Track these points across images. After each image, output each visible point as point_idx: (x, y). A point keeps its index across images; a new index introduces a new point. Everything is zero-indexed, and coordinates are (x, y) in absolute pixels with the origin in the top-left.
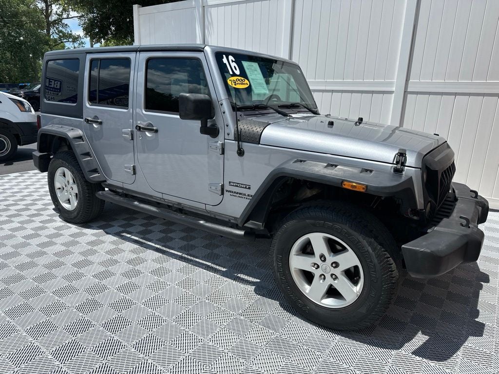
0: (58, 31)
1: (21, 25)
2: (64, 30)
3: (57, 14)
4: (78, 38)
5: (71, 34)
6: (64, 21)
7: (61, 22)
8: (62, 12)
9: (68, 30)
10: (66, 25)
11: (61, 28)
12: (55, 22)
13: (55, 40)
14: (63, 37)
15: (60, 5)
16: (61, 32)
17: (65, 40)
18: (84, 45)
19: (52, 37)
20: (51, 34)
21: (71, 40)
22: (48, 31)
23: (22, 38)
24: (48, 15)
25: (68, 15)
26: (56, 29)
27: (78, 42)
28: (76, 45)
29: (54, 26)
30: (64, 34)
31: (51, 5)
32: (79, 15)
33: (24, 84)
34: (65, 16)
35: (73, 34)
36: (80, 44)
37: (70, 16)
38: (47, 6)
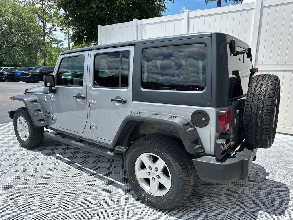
0: (50, 38)
1: (30, 35)
2: (53, 37)
3: (49, 28)
4: (60, 41)
5: (56, 39)
6: (53, 32)
7: (51, 32)
8: (52, 27)
9: (55, 37)
10: (54, 34)
11: (51, 36)
12: (47, 33)
13: (48, 43)
14: (52, 41)
15: (51, 23)
16: (51, 38)
17: (53, 43)
18: (63, 45)
19: (46, 41)
20: (46, 39)
21: (56, 42)
22: (44, 38)
23: (30, 42)
24: (44, 29)
25: (55, 29)
26: (49, 36)
27: (60, 43)
28: (59, 45)
29: (47, 35)
30: (52, 39)
31: (46, 24)
32: (61, 29)
33: (31, 68)
34: (53, 29)
35: (58, 39)
36: (61, 45)
37: (56, 30)
38: (44, 24)
